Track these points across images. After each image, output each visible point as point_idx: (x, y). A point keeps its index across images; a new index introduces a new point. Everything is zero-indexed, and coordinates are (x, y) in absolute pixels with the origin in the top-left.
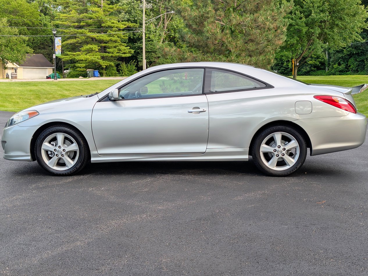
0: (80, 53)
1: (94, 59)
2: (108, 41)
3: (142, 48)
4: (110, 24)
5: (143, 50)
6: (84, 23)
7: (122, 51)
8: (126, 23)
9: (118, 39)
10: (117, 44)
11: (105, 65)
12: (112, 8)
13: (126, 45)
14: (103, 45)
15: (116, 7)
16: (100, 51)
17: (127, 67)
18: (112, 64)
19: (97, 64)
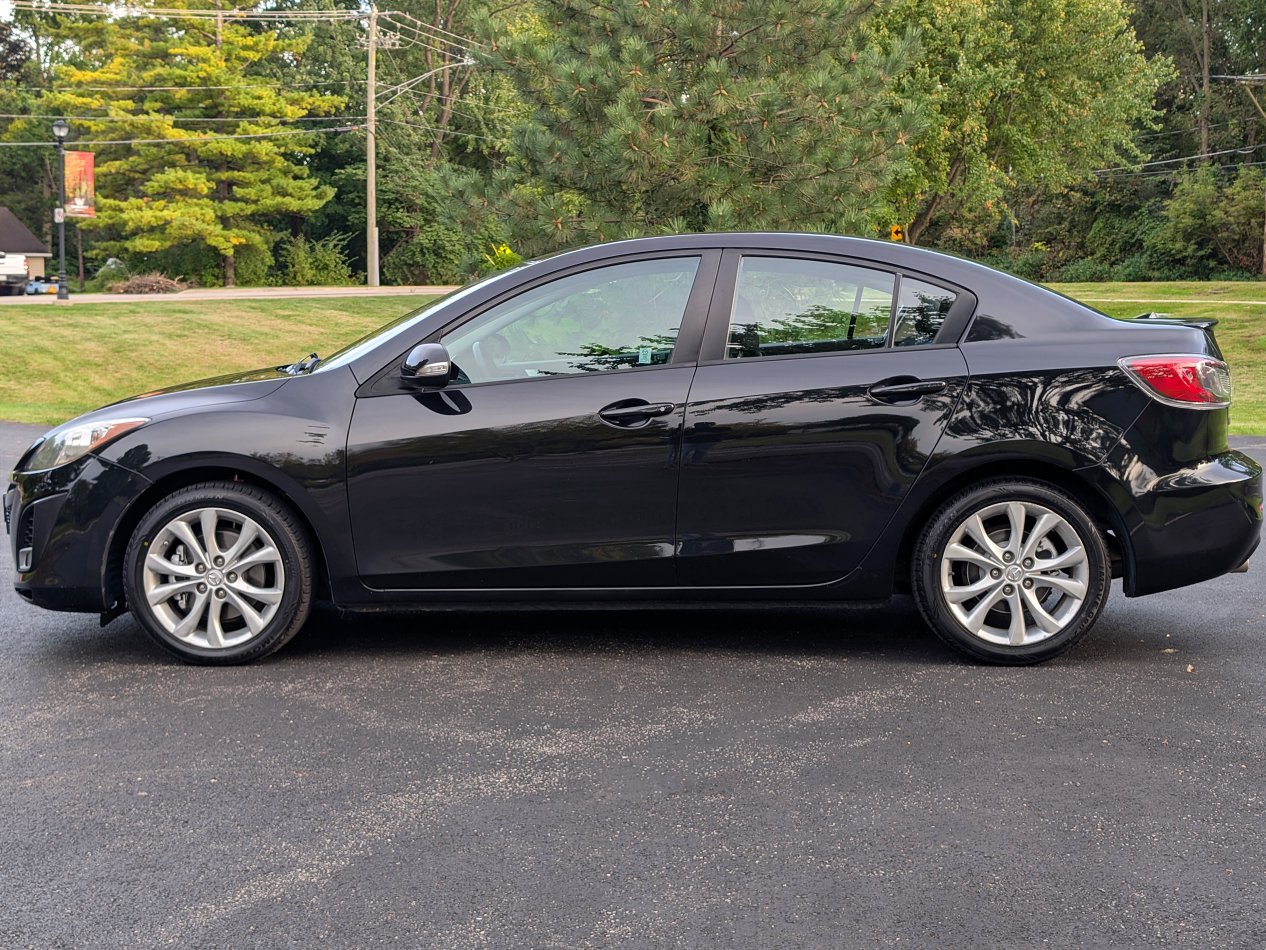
0: (143, 204)
2: (242, 162)
3: (363, 188)
4: (250, 103)
5: (369, 194)
6: (156, 101)
11: (235, 246)
12: (254, 49)
13: (305, 171)
14: (224, 175)
16: (214, 196)
17: (312, 251)
18: (257, 239)
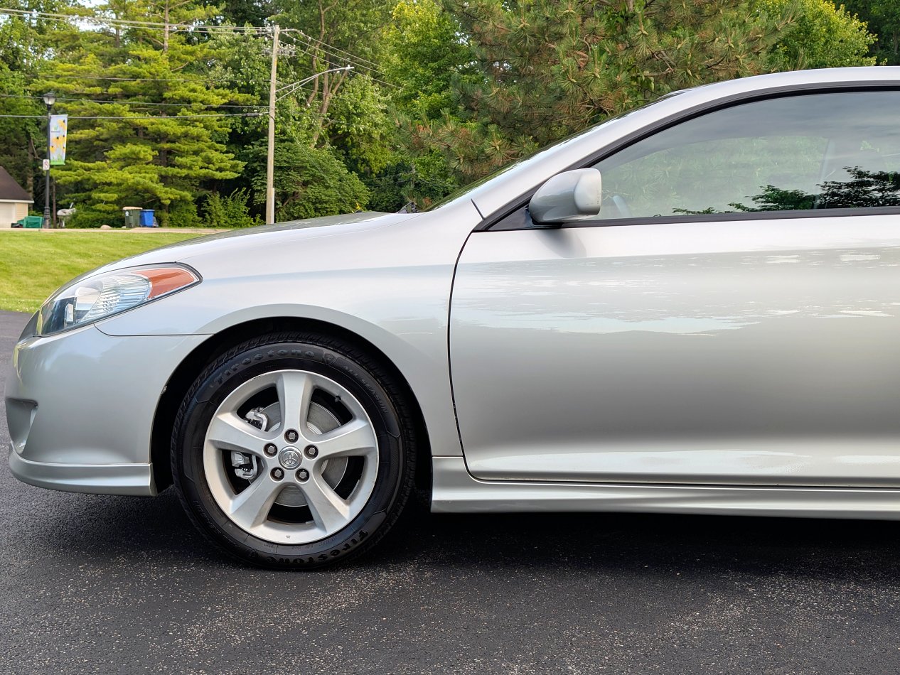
0: (106, 166)
1: (142, 181)
2: (179, 138)
3: (265, 160)
4: (187, 94)
5: (269, 163)
6: (117, 87)
7: (213, 164)
8: (227, 91)
9: (205, 132)
10: (201, 145)
11: (169, 198)
12: (192, 53)
13: (224, 148)
14: (167, 146)
15: (201, 51)
16: (157, 161)
17: (225, 204)
18: (188, 195)
19: (147, 195)
